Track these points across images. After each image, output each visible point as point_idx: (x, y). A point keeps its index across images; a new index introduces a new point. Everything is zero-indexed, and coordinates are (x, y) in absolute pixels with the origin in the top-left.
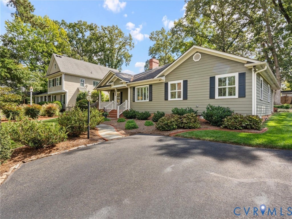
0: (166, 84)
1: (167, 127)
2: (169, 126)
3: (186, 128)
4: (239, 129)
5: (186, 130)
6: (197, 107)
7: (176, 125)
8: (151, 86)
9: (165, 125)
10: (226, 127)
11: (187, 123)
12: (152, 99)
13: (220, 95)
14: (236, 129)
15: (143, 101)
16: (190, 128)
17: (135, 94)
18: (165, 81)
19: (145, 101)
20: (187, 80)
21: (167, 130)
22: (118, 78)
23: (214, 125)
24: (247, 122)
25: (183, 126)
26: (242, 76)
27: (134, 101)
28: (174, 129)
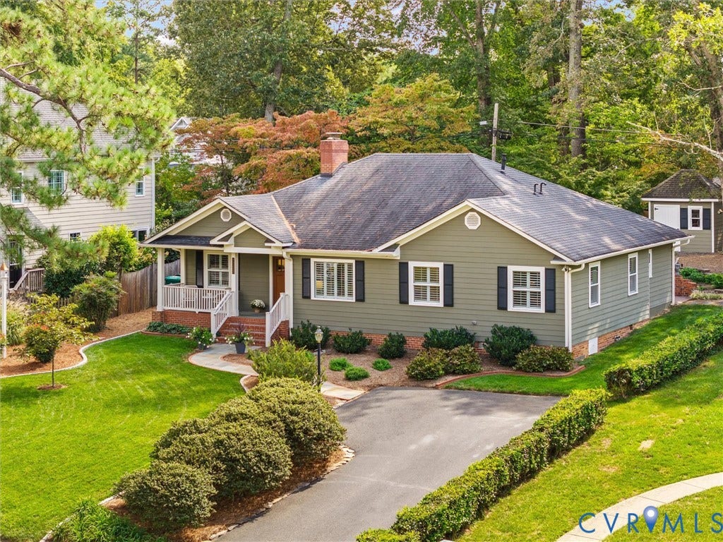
0: (403, 267)
1: (429, 374)
2: (432, 372)
3: (458, 374)
4: (538, 371)
5: (459, 377)
6: (475, 325)
7: (443, 369)
8: (360, 263)
9: (426, 370)
10: (520, 369)
11: (459, 365)
12: (364, 298)
13: (516, 303)
14: (534, 371)
15: (336, 298)
16: (464, 372)
17: (310, 278)
18: (399, 258)
19: (341, 299)
20: (452, 265)
21: (429, 379)
22: (251, 228)
23: (503, 365)
24: (549, 361)
25: (452, 370)
26: (551, 274)
27: (306, 296)
28: (440, 376)
